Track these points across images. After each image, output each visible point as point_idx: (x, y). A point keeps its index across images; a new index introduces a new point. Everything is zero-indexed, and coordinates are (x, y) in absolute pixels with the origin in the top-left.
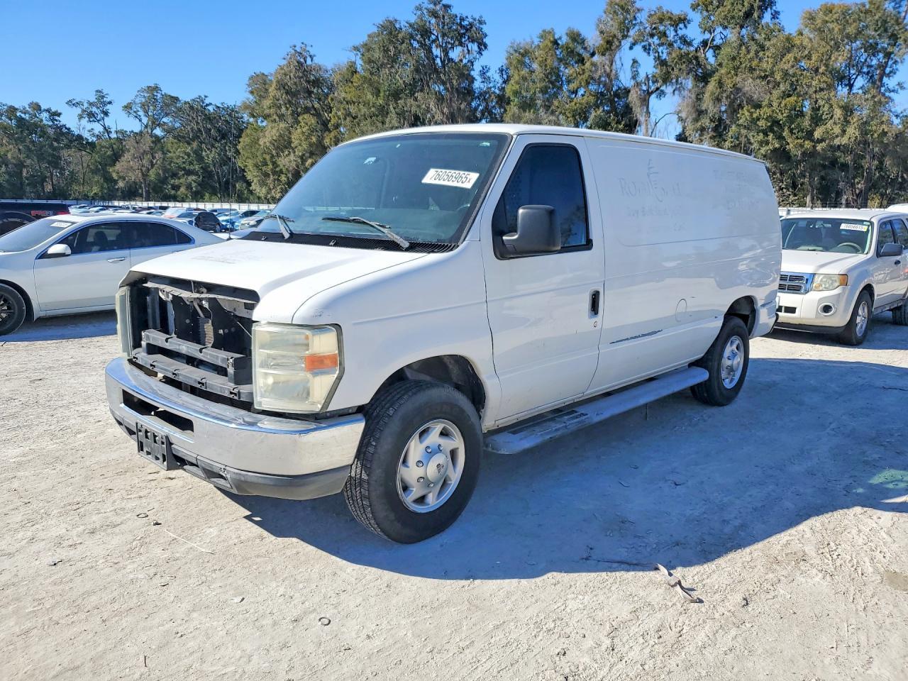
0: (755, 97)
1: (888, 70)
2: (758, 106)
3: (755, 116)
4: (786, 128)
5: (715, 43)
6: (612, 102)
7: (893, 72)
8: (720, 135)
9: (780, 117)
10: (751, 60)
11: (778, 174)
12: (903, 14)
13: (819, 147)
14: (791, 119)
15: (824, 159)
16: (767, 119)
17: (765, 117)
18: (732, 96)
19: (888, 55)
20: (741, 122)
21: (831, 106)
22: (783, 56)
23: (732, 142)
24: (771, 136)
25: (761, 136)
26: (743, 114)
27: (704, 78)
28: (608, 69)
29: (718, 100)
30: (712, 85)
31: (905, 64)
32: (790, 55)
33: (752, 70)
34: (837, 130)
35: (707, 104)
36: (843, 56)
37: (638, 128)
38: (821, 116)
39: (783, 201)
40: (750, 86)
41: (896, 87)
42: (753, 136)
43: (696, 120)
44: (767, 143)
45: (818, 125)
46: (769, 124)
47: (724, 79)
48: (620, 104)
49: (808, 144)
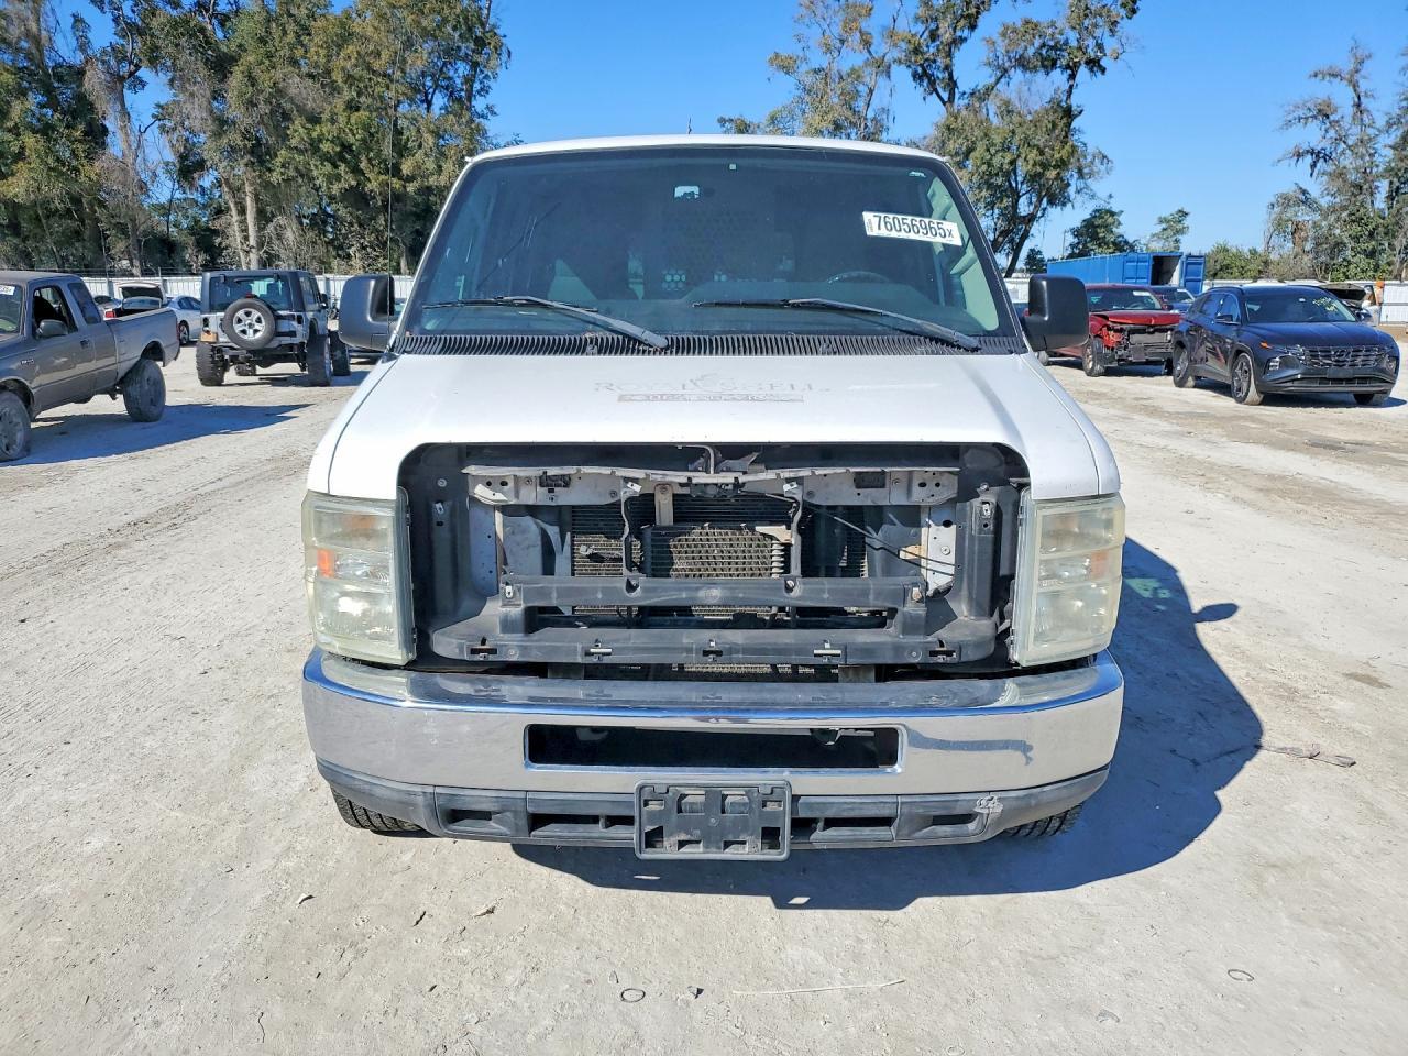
0: (310, 104)
1: (477, 86)
2: (314, 119)
3: (315, 135)
4: (363, 158)
5: (218, 8)
6: (49, 91)
7: (484, 91)
8: (262, 162)
9: (351, 139)
10: (292, 47)
11: (356, 226)
12: (486, 12)
13: (411, 188)
14: (366, 144)
15: (416, 205)
16: (332, 142)
17: (330, 137)
18: (274, 100)
19: (475, 65)
20: (293, 142)
21: (418, 131)
22: (340, 47)
23: (282, 174)
24: (343, 168)
25: (328, 167)
26: (296, 131)
27: (221, 66)
28: (34, 27)
29: (252, 104)
30: (236, 79)
31: (499, 80)
32: (351, 48)
33: (294, 62)
34: (431, 165)
35: (234, 110)
36: (422, 58)
37: (109, 139)
38: (406, 143)
39: (369, 265)
40: (300, 88)
41: (485, 112)
42: (316, 166)
43: (218, 134)
44: (338, 178)
45: (402, 156)
46: (338, 149)
47: (257, 72)
48: (66, 94)
49: (396, 184)
